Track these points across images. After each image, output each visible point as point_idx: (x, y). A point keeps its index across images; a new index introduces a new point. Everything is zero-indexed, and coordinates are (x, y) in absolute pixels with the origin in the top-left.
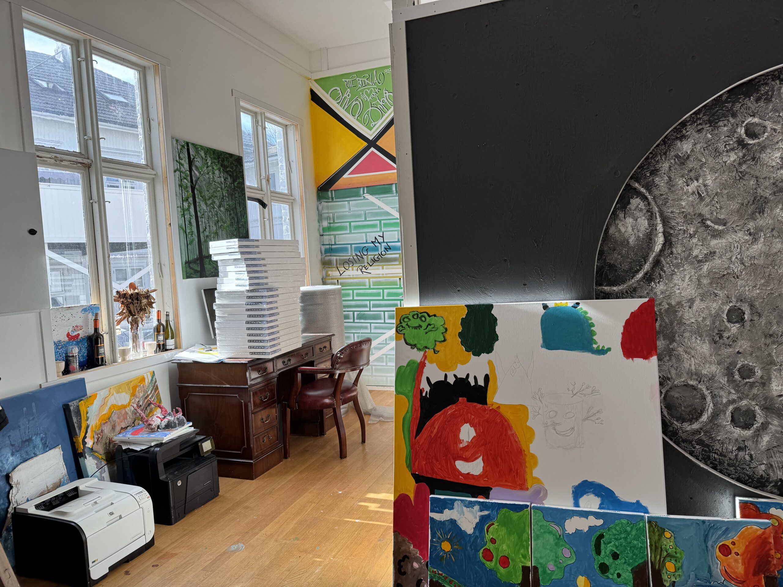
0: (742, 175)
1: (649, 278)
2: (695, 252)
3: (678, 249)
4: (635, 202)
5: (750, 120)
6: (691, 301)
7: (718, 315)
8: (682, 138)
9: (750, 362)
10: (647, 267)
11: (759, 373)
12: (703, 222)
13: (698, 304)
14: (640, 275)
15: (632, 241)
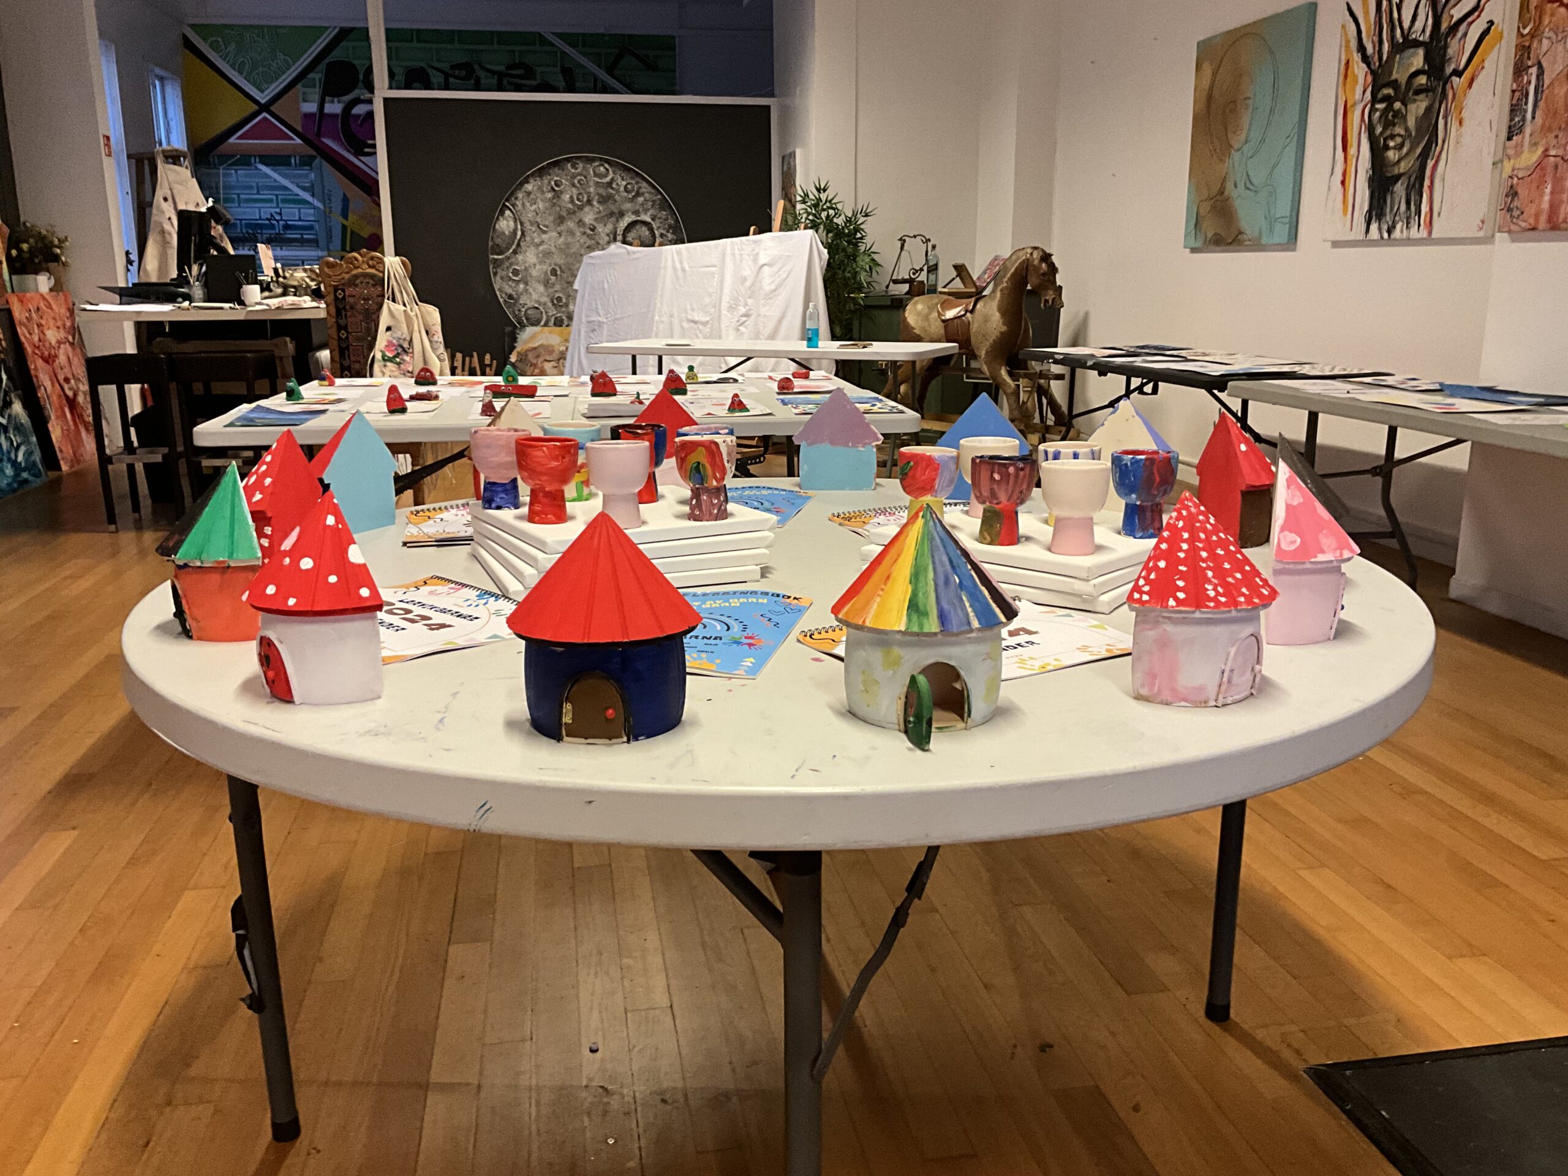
0: (554, 205)
1: (515, 252)
2: (536, 241)
3: (528, 239)
4: (508, 212)
5: (556, 178)
6: (535, 265)
7: (546, 272)
8: (528, 182)
9: (560, 295)
10: (514, 247)
11: (564, 300)
12: (538, 226)
13: (538, 267)
14: (511, 251)
15: (507, 233)
